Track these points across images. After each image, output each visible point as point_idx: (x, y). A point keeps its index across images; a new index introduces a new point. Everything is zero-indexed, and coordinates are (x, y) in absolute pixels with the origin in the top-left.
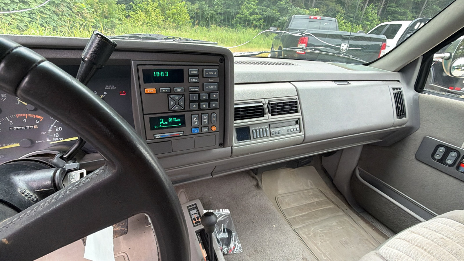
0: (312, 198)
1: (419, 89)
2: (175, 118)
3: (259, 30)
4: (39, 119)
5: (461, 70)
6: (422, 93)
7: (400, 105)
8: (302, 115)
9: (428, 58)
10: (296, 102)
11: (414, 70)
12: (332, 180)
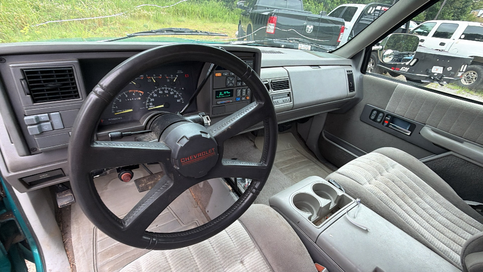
0: (292, 155)
1: (363, 71)
2: (227, 92)
3: (222, 2)
4: (142, 93)
5: (389, 58)
6: (365, 74)
7: (351, 83)
8: (292, 90)
9: (369, 49)
10: (288, 81)
11: (361, 58)
12: (305, 142)
